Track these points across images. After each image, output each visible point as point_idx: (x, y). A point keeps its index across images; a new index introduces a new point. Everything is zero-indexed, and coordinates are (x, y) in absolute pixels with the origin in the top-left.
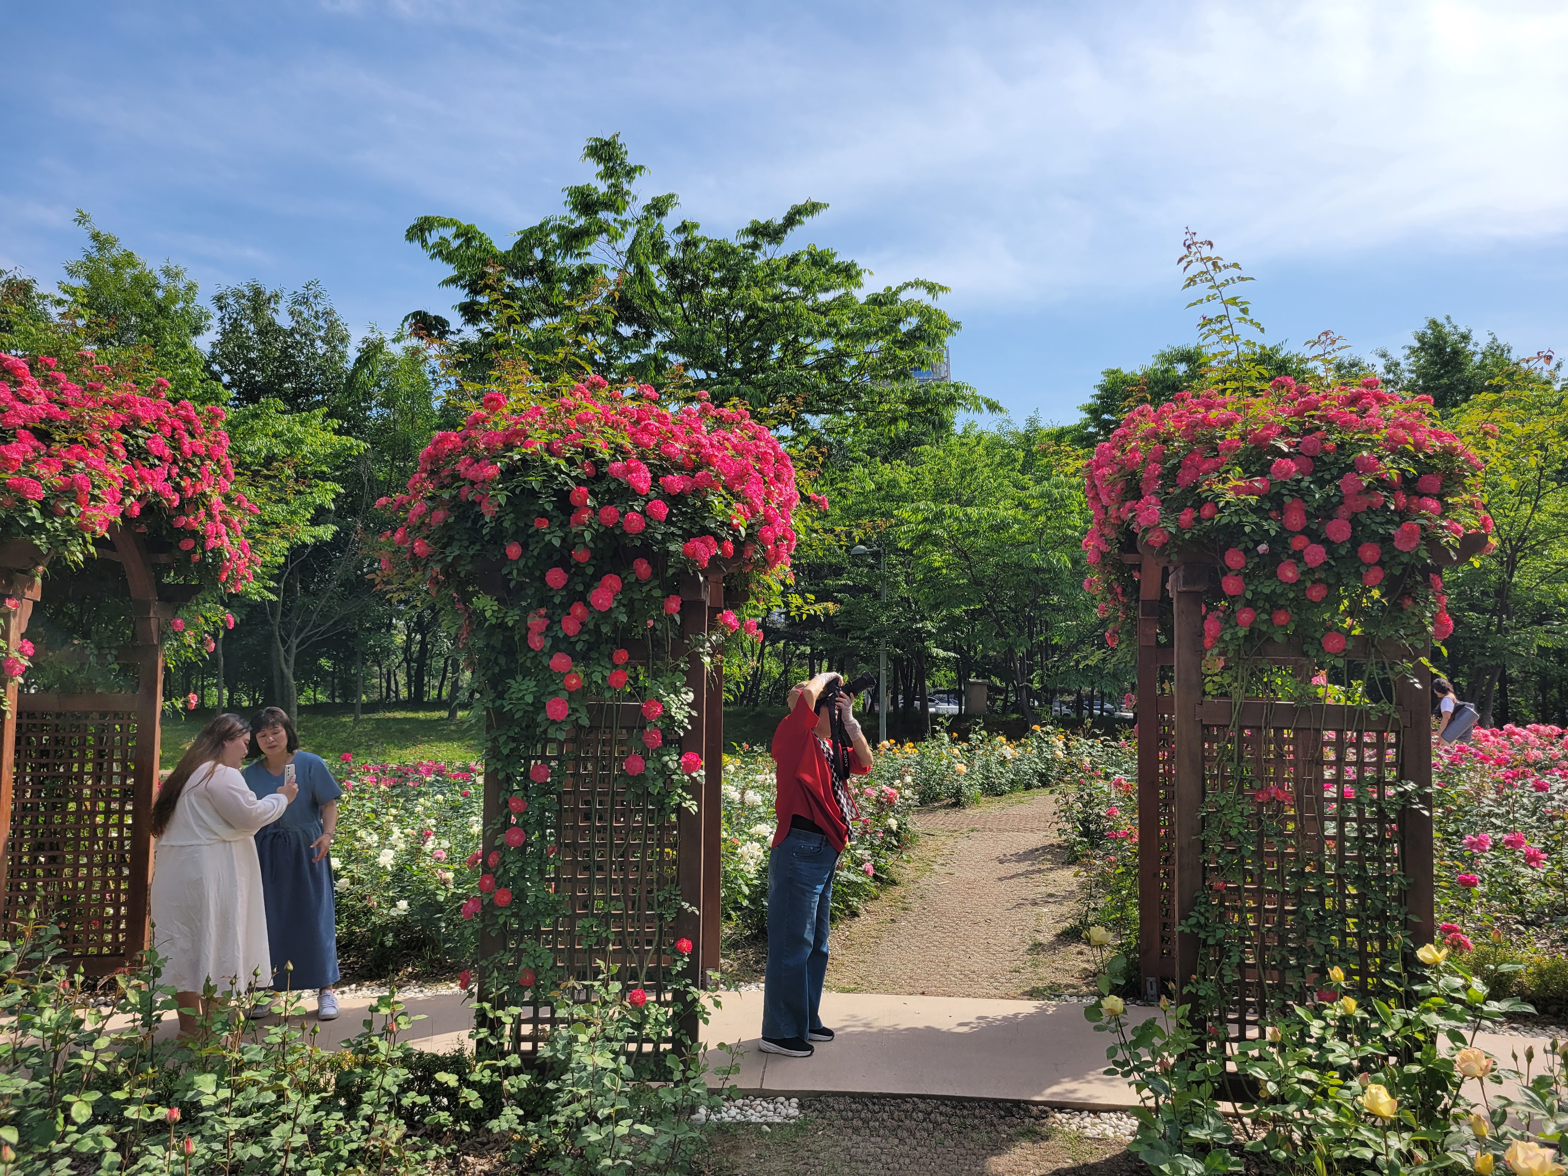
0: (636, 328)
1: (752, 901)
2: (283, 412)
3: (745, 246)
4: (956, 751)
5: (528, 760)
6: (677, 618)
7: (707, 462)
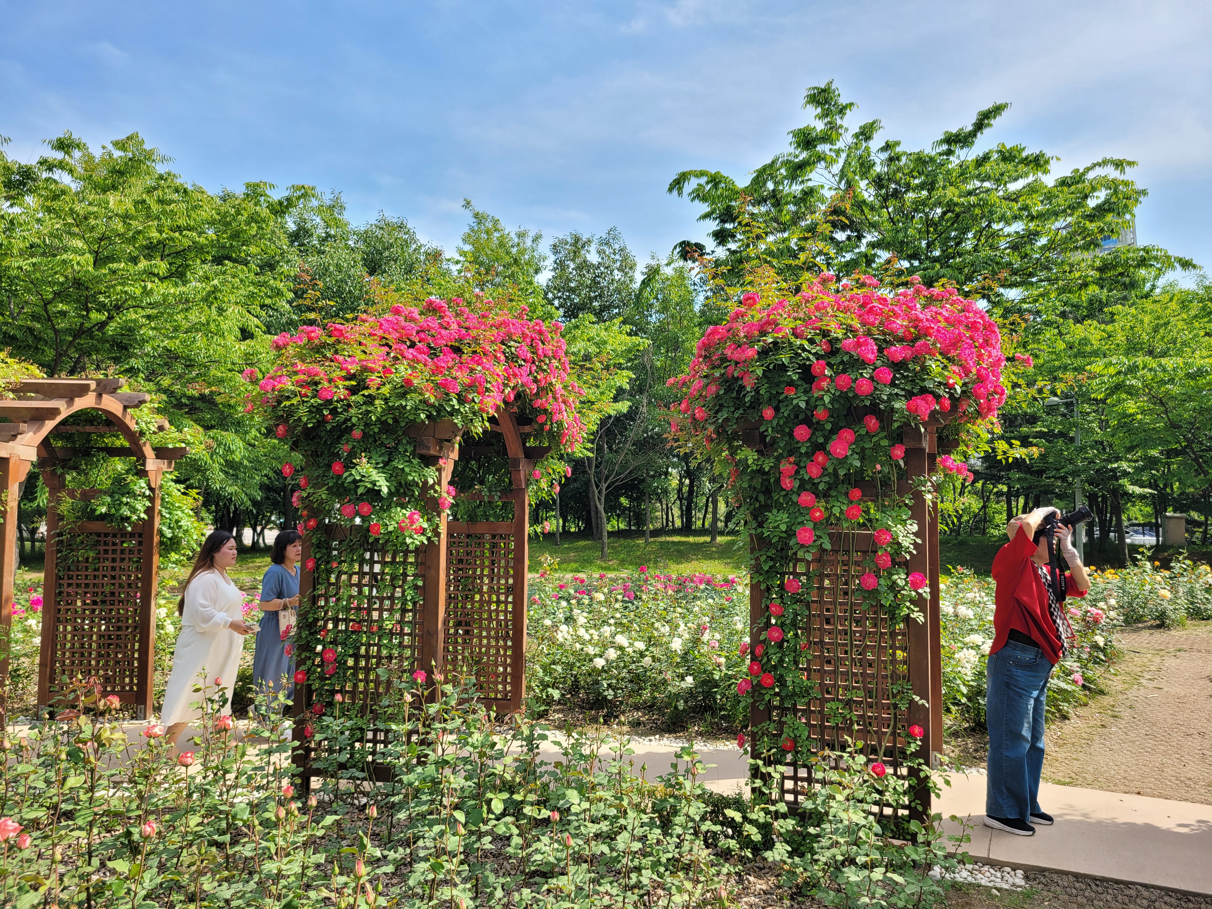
0: (849, 232)
1: (969, 699)
2: (593, 323)
3: (940, 154)
4: (1159, 578)
5: (783, 574)
6: (902, 463)
7: (926, 332)
